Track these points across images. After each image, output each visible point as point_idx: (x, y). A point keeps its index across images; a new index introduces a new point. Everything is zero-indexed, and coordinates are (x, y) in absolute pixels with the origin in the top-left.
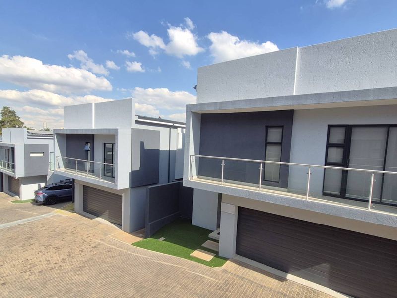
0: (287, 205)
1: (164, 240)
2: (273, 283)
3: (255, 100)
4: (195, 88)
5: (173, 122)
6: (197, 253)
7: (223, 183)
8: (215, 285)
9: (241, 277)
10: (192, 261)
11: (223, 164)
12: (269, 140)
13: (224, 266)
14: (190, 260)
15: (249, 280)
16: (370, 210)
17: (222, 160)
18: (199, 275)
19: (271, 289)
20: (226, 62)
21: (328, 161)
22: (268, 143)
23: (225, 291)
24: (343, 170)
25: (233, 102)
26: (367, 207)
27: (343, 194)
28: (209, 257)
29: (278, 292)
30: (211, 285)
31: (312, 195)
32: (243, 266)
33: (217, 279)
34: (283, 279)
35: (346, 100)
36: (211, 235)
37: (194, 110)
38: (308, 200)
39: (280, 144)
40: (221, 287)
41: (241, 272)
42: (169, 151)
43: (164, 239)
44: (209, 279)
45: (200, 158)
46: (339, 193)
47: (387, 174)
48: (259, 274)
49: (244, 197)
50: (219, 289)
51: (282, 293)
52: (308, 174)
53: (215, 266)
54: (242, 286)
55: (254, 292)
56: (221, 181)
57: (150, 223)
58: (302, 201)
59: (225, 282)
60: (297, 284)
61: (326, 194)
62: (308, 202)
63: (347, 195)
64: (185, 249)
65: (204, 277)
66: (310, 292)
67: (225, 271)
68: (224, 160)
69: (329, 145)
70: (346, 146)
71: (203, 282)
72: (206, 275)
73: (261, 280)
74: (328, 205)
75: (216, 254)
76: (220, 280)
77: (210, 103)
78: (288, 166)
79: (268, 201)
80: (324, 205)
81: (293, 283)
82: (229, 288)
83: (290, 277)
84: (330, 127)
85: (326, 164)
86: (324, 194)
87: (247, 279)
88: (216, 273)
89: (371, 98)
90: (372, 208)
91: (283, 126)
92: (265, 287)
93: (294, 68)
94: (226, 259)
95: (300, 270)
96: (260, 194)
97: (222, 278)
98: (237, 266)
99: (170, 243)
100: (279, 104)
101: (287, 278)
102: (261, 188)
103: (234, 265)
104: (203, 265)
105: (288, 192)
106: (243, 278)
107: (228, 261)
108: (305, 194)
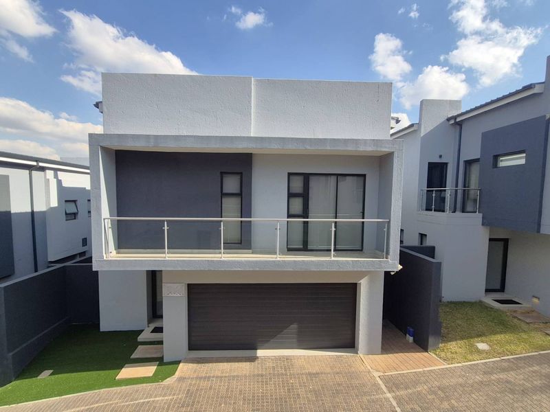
0: (258, 269)
1: (51, 375)
2: (244, 368)
3: (208, 138)
4: (97, 105)
5: (37, 160)
6: (127, 372)
7: (168, 255)
8: (175, 403)
9: (205, 378)
10: (123, 387)
11: (166, 228)
12: (224, 191)
13: (177, 373)
14: (120, 386)
15: (217, 377)
16: (333, 259)
17: (164, 221)
18: (144, 402)
19: (245, 376)
20: (155, 75)
21: (290, 213)
22: (223, 195)
23: (193, 406)
24: (304, 222)
25: (177, 138)
26: (330, 256)
27: (305, 248)
28: (149, 370)
29: (254, 375)
30: (169, 406)
31: (282, 253)
32: (203, 363)
33: (174, 395)
34: (253, 359)
35: (308, 147)
36: (141, 338)
37: (106, 144)
38: (279, 259)
39: (240, 195)
40: (184, 402)
41: (203, 371)
42: (33, 213)
43: (52, 371)
44: (162, 400)
45: (118, 221)
46: (302, 246)
47: (339, 222)
48: (225, 364)
49: (202, 269)
50: (183, 406)
51: (258, 375)
52: (276, 229)
53: (164, 379)
54: (211, 388)
55: (228, 389)
56: (164, 253)
57: (11, 354)
58: (273, 261)
59: (187, 393)
60: (268, 358)
61: (291, 250)
62: (279, 261)
63: (310, 247)
64: (102, 373)
65: (153, 401)
66: (284, 361)
67: (181, 379)
68: (167, 221)
69: (291, 195)
70: (305, 196)
71: (155, 408)
72: (155, 397)
73: (231, 370)
74: (299, 261)
75: (160, 361)
76: (179, 394)
77: (137, 135)
78: (250, 221)
79: (235, 269)
80: (295, 261)
81: (266, 358)
82: (195, 399)
83: (260, 353)
84: (290, 174)
85: (289, 216)
86: (289, 250)
87: (213, 377)
88: (168, 387)
89: (328, 148)
90: (334, 256)
91: (241, 173)
92: (238, 376)
93: (250, 102)
94: (178, 362)
95: (269, 341)
96: (224, 261)
97: (180, 391)
98: (195, 365)
99: (66, 375)
100: (240, 146)
101: (258, 355)
102: (224, 253)
103: (191, 366)
104: (145, 385)
105: (252, 253)
106: (209, 377)
107: (181, 365)
108: (275, 253)
